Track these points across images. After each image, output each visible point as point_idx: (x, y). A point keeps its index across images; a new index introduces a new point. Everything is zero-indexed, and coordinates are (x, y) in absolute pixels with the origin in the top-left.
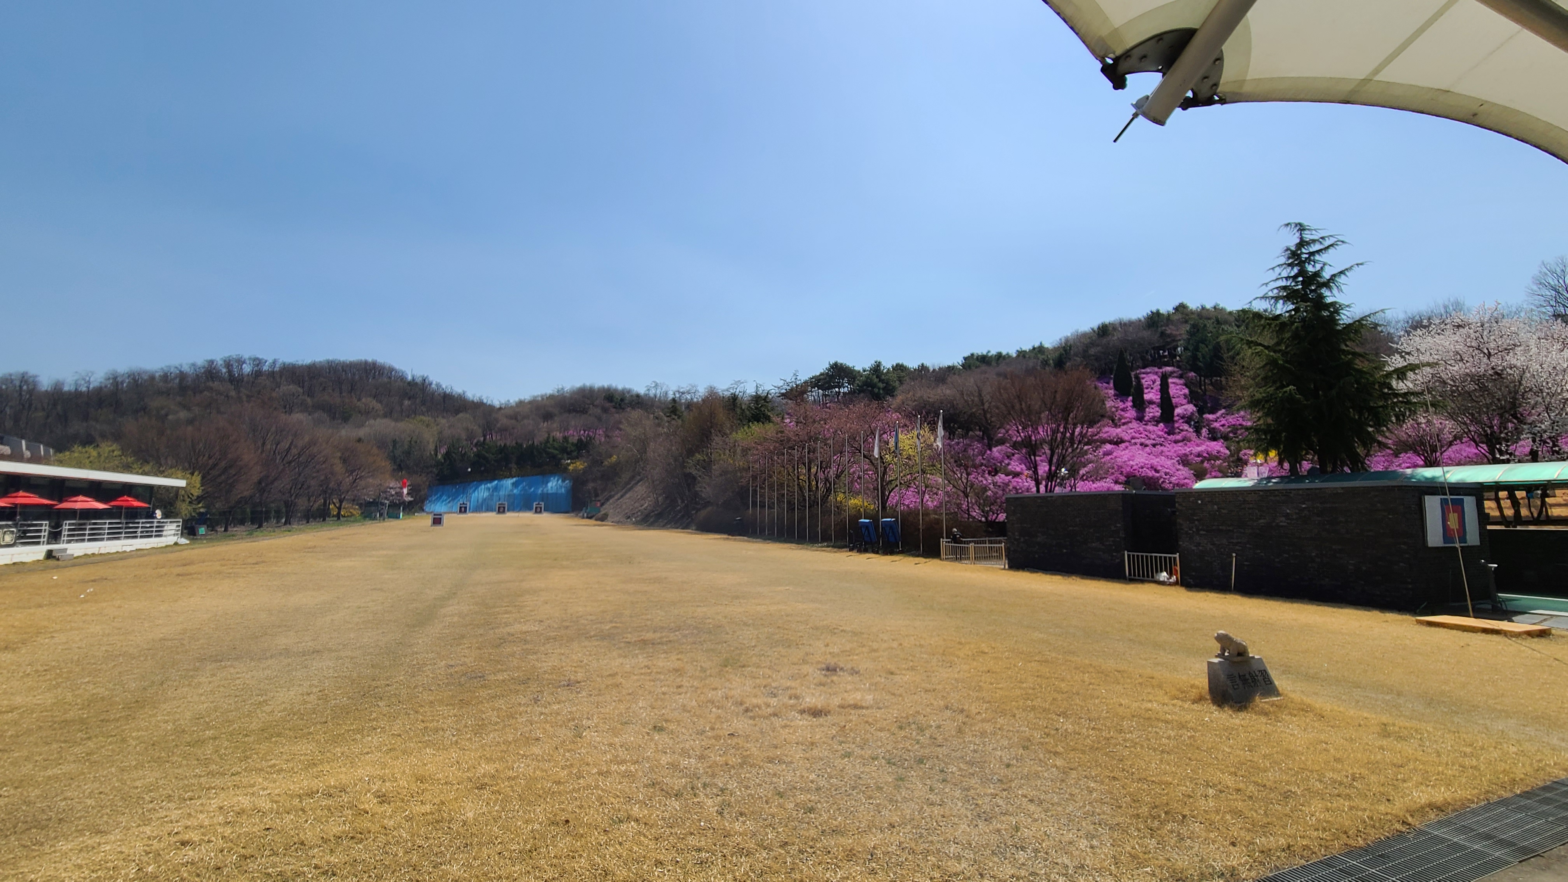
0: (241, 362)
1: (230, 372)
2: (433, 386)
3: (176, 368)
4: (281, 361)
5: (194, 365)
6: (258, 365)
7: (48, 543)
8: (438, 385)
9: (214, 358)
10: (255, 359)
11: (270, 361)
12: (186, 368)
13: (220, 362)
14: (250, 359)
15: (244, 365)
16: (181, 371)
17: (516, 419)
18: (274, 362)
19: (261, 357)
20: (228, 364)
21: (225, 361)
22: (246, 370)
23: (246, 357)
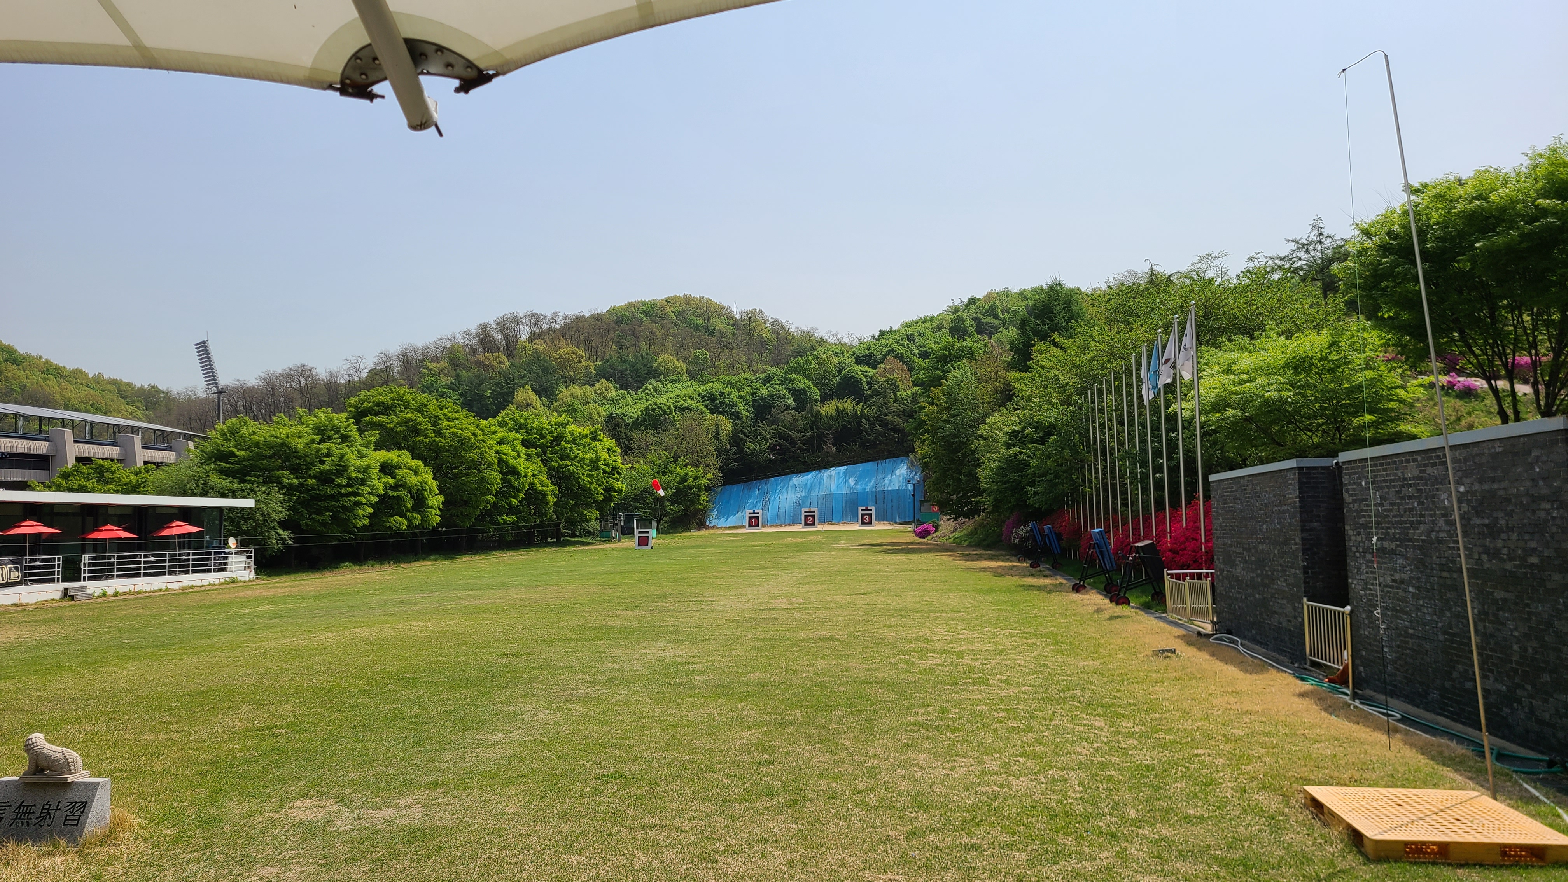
0: (517, 321)
1: (506, 337)
2: (768, 322)
3: (450, 340)
4: (562, 314)
5: (467, 333)
6: (536, 324)
7: (63, 581)
8: (775, 321)
9: (486, 321)
10: (533, 315)
11: (549, 317)
12: (459, 339)
13: (494, 326)
14: (525, 316)
15: (521, 326)
18: (555, 315)
19: (537, 310)
20: (502, 326)
21: (497, 323)
22: (524, 332)
23: (521, 314)
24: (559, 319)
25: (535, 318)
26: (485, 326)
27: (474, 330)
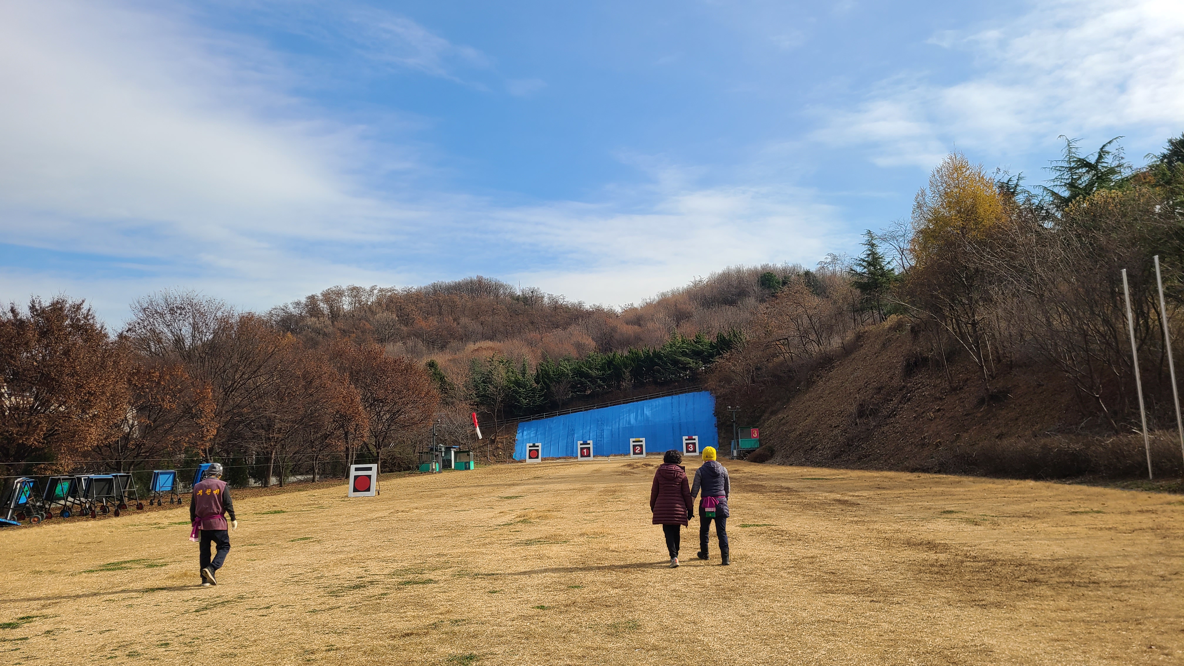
0: (340, 294)
1: (331, 307)
2: (546, 300)
3: (282, 309)
4: (378, 287)
5: (297, 303)
6: (355, 296)
8: (550, 297)
9: (314, 293)
10: (354, 289)
11: (367, 290)
12: (292, 309)
13: (321, 297)
14: (347, 289)
15: (344, 298)
16: (287, 312)
17: (640, 325)
18: (372, 289)
19: (357, 285)
20: (327, 297)
21: (323, 295)
22: (346, 304)
23: (344, 287)
24: (376, 292)
25: (355, 291)
26: (312, 299)
27: (303, 300)
